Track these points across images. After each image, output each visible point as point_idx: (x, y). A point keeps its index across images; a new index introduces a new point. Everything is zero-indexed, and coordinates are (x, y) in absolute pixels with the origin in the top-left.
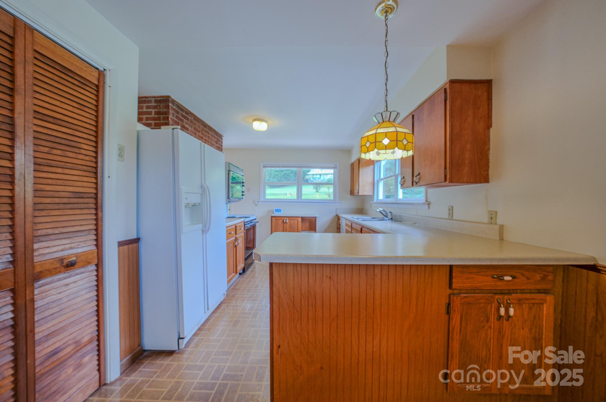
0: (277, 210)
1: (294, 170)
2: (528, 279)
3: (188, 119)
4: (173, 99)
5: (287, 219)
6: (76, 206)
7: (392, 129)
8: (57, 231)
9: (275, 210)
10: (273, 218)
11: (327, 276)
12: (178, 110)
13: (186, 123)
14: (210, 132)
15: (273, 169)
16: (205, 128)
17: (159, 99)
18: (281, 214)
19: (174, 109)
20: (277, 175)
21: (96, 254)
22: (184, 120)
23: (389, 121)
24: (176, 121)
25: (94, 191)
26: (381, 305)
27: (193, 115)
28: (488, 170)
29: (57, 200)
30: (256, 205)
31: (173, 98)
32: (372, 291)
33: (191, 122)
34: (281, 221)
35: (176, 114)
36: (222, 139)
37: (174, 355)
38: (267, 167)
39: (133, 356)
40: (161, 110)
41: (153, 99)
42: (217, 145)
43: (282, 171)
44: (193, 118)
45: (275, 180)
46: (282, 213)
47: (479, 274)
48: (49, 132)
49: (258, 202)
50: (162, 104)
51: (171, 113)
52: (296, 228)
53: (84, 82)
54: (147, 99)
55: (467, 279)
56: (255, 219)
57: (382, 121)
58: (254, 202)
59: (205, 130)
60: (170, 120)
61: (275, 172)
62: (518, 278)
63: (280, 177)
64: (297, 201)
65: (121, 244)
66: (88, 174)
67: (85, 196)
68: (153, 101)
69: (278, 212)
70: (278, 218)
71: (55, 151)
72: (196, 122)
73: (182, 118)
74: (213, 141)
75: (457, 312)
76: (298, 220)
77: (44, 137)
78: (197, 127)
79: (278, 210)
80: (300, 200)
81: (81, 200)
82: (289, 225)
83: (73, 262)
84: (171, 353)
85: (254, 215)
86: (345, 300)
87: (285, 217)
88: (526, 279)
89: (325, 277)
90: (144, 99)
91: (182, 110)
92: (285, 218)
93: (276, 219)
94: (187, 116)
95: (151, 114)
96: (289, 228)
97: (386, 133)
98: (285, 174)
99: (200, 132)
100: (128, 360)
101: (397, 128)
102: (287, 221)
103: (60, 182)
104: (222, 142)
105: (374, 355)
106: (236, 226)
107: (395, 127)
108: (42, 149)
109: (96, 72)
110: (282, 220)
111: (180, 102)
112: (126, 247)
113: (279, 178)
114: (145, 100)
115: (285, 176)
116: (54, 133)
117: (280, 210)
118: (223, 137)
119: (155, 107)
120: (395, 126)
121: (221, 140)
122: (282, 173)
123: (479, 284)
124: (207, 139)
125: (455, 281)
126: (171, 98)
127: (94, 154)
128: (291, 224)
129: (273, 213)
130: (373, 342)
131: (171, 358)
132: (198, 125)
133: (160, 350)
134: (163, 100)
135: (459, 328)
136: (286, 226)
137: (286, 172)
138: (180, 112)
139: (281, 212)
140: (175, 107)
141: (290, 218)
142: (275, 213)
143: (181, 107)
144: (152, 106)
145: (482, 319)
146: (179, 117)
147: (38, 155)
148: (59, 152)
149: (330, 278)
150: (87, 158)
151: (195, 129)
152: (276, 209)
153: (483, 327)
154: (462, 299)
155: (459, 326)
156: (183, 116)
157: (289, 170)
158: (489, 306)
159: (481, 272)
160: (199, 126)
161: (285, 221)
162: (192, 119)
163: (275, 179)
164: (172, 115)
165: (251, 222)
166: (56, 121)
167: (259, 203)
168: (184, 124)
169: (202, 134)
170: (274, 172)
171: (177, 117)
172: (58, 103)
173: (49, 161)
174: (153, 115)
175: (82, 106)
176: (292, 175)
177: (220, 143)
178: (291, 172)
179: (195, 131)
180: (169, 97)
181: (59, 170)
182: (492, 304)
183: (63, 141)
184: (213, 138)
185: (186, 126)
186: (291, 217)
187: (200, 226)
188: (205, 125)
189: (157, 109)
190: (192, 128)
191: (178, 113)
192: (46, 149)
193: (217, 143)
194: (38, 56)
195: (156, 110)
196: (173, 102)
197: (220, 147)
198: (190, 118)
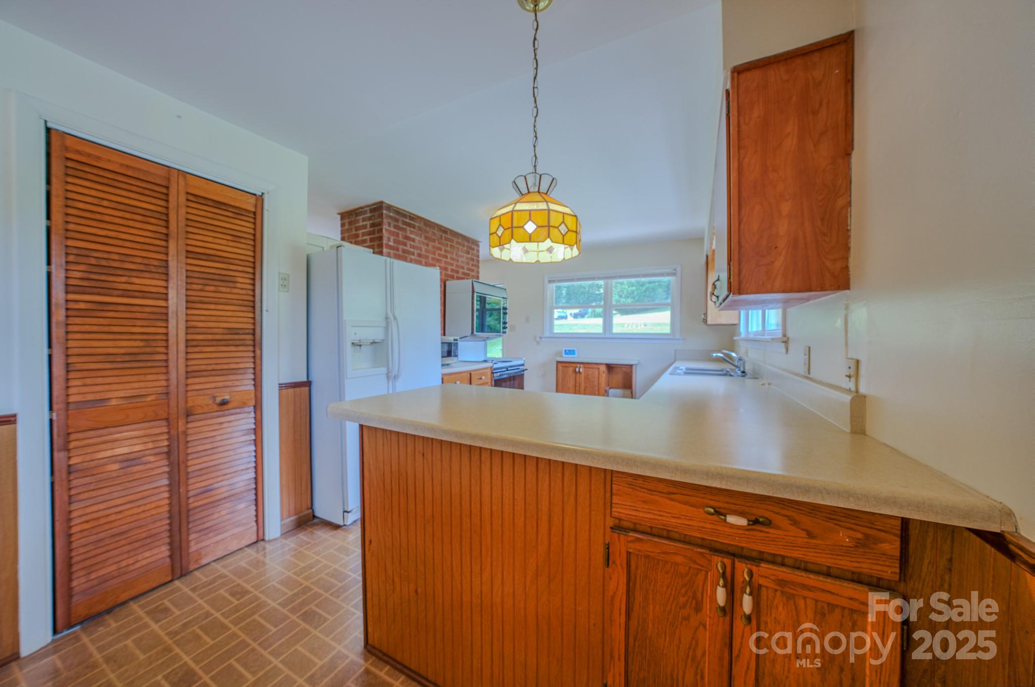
0: (567, 351)
1: (665, 282)
2: (810, 535)
3: (414, 227)
4: (388, 204)
5: (582, 366)
6: (230, 342)
7: (543, 206)
8: (210, 368)
9: (565, 351)
10: (560, 365)
11: (419, 452)
12: (397, 217)
13: (411, 232)
14: (453, 238)
15: (625, 281)
16: (444, 235)
17: (374, 207)
18: (574, 358)
19: (390, 217)
20: (633, 292)
21: (253, 395)
22: (408, 228)
23: (539, 192)
24: (394, 232)
25: (251, 326)
26: (491, 516)
27: (422, 220)
28: (846, 259)
29: (210, 337)
30: (538, 343)
31: (388, 202)
32: (478, 489)
33: (420, 229)
34: (571, 369)
35: (393, 223)
36: (478, 246)
37: (339, 531)
38: (554, 281)
39: (299, 518)
40: (376, 221)
41: (368, 209)
42: (469, 256)
43: (643, 285)
44: (422, 223)
45: (630, 301)
46: (575, 356)
47: (673, 496)
48: (202, 270)
49: (540, 338)
50: (376, 213)
51: (386, 223)
52: (597, 382)
53: (239, 212)
54: (363, 210)
55: (644, 502)
56: (523, 365)
57: (527, 192)
58: (535, 338)
59: (445, 237)
60: (384, 231)
61: (629, 287)
62: (779, 528)
63: (637, 295)
64: (603, 336)
65: (283, 387)
66: (244, 309)
67: (241, 332)
68: (368, 211)
69: (570, 354)
70: (568, 365)
71: (207, 288)
72: (428, 229)
73: (404, 227)
74: (460, 250)
75: (619, 567)
76: (599, 369)
77: (196, 275)
78: (430, 234)
79: (569, 351)
80: (607, 336)
81: (236, 337)
82: (584, 378)
83: (225, 401)
84: (337, 527)
85: (520, 359)
86: (442, 494)
87: (578, 363)
88: (804, 534)
89: (417, 453)
90: (361, 210)
91: (405, 216)
92: (578, 365)
93: (563, 367)
94: (412, 222)
95: (366, 228)
96: (584, 382)
97: (530, 211)
98: (647, 289)
99: (437, 242)
100: (292, 521)
101: (549, 204)
102: (581, 370)
103: (214, 319)
104: (478, 251)
105: (483, 599)
106: (470, 374)
107: (547, 202)
108: (195, 287)
109: (253, 198)
110: (573, 368)
111: (399, 206)
112: (291, 390)
113: (637, 298)
114: (361, 212)
115: (648, 293)
116: (207, 270)
117: (574, 351)
118: (480, 244)
119: (370, 218)
120: (547, 200)
121: (476, 248)
122: (641, 288)
123: (673, 520)
124: (449, 249)
125: (617, 502)
126: (386, 203)
127: (251, 287)
128: (588, 375)
129: (562, 356)
130: (481, 576)
131: (335, 532)
132: (433, 232)
133: (326, 520)
134: (377, 207)
135: (624, 602)
136: (580, 377)
137: (650, 285)
138: (401, 219)
139: (574, 354)
140: (391, 214)
141: (586, 366)
142: (564, 355)
143: (402, 212)
144: (367, 217)
145: (682, 600)
146: (399, 226)
147: (190, 293)
148: (212, 288)
149: (423, 455)
150: (243, 292)
151: (426, 238)
152: (566, 349)
153: (687, 618)
154: (630, 542)
155: (624, 597)
156: (405, 223)
157: (654, 282)
158: (701, 577)
159: (678, 494)
160: (434, 234)
161: (577, 370)
162: (422, 225)
163: (630, 299)
164: (387, 225)
165: (507, 370)
166: (209, 257)
167: (543, 339)
168: (408, 234)
169: (440, 243)
170: (627, 287)
171: (395, 227)
172: (210, 239)
173: (202, 299)
174: (368, 229)
175: (236, 238)
176: (660, 290)
177: (475, 252)
178: (659, 284)
179: (426, 241)
180: (382, 202)
181: (212, 307)
182: (707, 572)
183: (216, 277)
184: (460, 247)
185: (412, 236)
186: (588, 363)
187: (383, 370)
188: (445, 230)
189: (372, 220)
190: (421, 237)
191: (397, 220)
192: (199, 287)
193: (468, 253)
194: (190, 198)
195: (371, 222)
196: (389, 208)
197: (475, 258)
198: (417, 224)
